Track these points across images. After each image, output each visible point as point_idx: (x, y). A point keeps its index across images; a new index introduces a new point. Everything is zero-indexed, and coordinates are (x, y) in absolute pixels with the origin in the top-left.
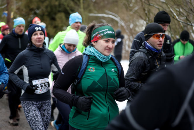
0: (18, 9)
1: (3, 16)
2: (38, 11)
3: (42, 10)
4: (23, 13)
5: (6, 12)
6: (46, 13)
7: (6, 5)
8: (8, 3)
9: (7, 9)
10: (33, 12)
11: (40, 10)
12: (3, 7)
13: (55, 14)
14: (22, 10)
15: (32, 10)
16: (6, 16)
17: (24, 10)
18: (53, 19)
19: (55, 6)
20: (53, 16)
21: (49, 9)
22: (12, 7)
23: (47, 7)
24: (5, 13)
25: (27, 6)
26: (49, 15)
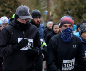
0: (56, 10)
1: (44, 14)
2: (69, 12)
3: (73, 11)
4: (59, 12)
5: (47, 11)
6: (76, 13)
7: (46, 7)
8: (48, 5)
9: (47, 9)
10: (66, 12)
11: (71, 11)
12: (45, 8)
13: (82, 14)
14: (58, 10)
15: (65, 10)
16: (46, 14)
17: (60, 10)
18: (80, 17)
19: (82, 9)
20: (81, 15)
21: (78, 10)
22: (51, 8)
23: (76, 9)
24: (45, 12)
25: (62, 8)
26: (77, 14)
